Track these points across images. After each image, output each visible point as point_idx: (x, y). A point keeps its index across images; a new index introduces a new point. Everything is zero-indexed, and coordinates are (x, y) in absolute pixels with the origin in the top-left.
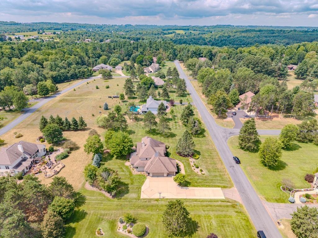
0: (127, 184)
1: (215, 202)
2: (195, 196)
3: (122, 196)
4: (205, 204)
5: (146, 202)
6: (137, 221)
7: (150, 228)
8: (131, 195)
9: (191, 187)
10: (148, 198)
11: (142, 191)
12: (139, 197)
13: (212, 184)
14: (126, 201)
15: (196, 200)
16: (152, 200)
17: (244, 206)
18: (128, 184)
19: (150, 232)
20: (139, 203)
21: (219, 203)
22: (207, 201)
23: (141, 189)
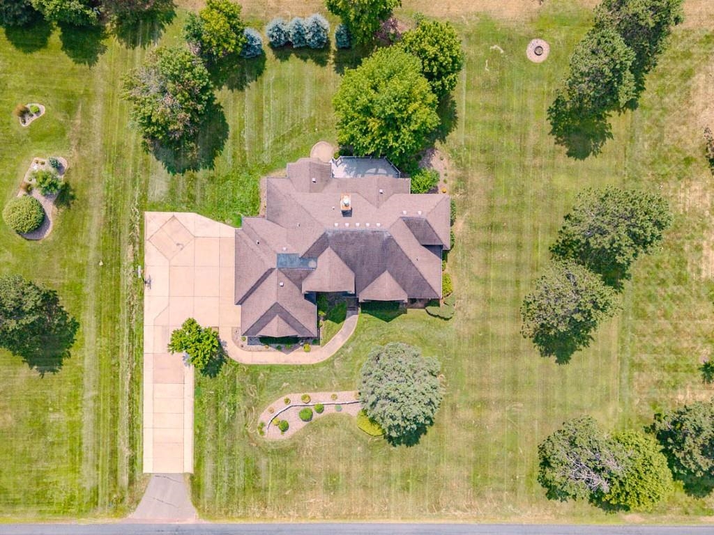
0: (210, 165)
1: (131, 438)
2: (155, 382)
3: (156, 153)
4: (120, 405)
5: (132, 229)
6: (65, 207)
7: (40, 242)
8: (160, 181)
9: (196, 376)
10: (148, 233)
11: (175, 214)
12: (154, 207)
13: (210, 447)
14: (136, 168)
15: (136, 382)
16: (137, 248)
17: (117, 521)
18: (212, 167)
19: (28, 244)
20: (128, 208)
21: (125, 451)
22: (133, 416)
23: (185, 211)
